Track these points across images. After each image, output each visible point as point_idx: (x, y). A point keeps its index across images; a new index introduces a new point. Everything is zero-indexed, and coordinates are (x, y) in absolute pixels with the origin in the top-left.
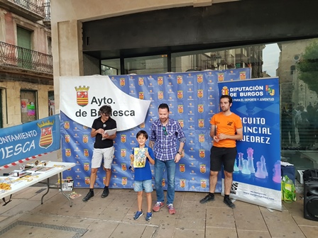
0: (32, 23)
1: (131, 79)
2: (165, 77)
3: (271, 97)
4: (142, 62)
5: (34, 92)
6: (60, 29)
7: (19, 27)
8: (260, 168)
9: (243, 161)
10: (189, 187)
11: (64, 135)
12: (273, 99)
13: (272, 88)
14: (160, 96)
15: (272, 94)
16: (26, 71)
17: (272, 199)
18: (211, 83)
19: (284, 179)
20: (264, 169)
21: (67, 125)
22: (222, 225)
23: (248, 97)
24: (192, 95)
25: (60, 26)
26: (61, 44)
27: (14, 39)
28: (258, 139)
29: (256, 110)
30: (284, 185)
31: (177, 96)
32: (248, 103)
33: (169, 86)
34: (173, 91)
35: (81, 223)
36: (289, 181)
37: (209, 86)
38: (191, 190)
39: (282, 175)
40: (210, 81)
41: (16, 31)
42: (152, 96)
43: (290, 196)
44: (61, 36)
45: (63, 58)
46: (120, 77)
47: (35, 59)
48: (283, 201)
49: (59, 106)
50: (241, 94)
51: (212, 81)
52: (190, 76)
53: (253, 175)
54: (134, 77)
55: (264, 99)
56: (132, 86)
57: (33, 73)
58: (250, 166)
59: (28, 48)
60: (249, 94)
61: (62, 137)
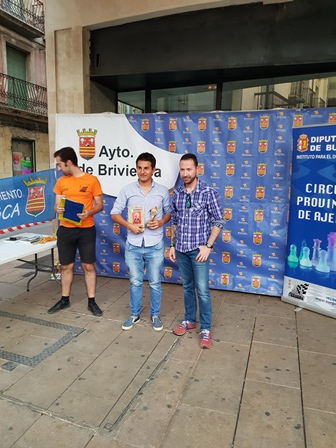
0: (27, 41)
1: (158, 121)
2: (210, 118)
5: (31, 143)
7: (9, 47)
9: (320, 252)
10: (234, 285)
14: (201, 147)
16: (20, 112)
18: (281, 129)
22: (277, 342)
24: (250, 147)
25: (59, 36)
26: (60, 65)
31: (226, 149)
33: (215, 132)
34: (221, 140)
35: (76, 320)
37: (277, 134)
38: (236, 289)
40: (281, 126)
41: (5, 53)
42: (188, 147)
44: (60, 51)
45: (61, 86)
46: (142, 117)
47: (31, 95)
50: (329, 148)
51: (284, 128)
52: (249, 118)
53: (333, 273)
54: (162, 116)
56: (159, 131)
57: (29, 114)
59: (22, 78)
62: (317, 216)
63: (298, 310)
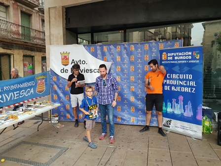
0: (31, 9)
1: (98, 47)
2: (122, 46)
3: (197, 60)
4: (105, 36)
5: (32, 57)
6: (50, 13)
7: (22, 12)
8: (187, 110)
9: (176, 105)
10: (137, 122)
11: (53, 85)
12: (198, 61)
13: (197, 53)
14: (118, 59)
15: (198, 58)
16: (27, 43)
17: (195, 131)
18: (154, 50)
19: (204, 118)
20: (190, 110)
21: (55, 79)
22: (160, 148)
23: (180, 60)
24: (141, 58)
25: (50, 10)
26: (51, 23)
27: (19, 20)
28: (187, 90)
29: (186, 69)
30: (204, 122)
32: (181, 64)
33: (124, 52)
34: (127, 55)
35: (64, 144)
36: (207, 120)
37: (152, 52)
38: (138, 124)
39: (203, 115)
40: (154, 49)
41: (20, 15)
42: (113, 59)
43: (208, 129)
44: (51, 17)
45: (52, 33)
46: (91, 46)
47: (33, 34)
48: (203, 133)
49: (49, 66)
50: (176, 58)
51: (155, 49)
52: (139, 45)
53: (182, 114)
54: (100, 46)
55: (192, 61)
56: (99, 52)
57: (32, 44)
58: (180, 108)
59: (28, 26)
60: (181, 58)
61: (51, 86)
62: (173, 88)
63: (168, 132)
